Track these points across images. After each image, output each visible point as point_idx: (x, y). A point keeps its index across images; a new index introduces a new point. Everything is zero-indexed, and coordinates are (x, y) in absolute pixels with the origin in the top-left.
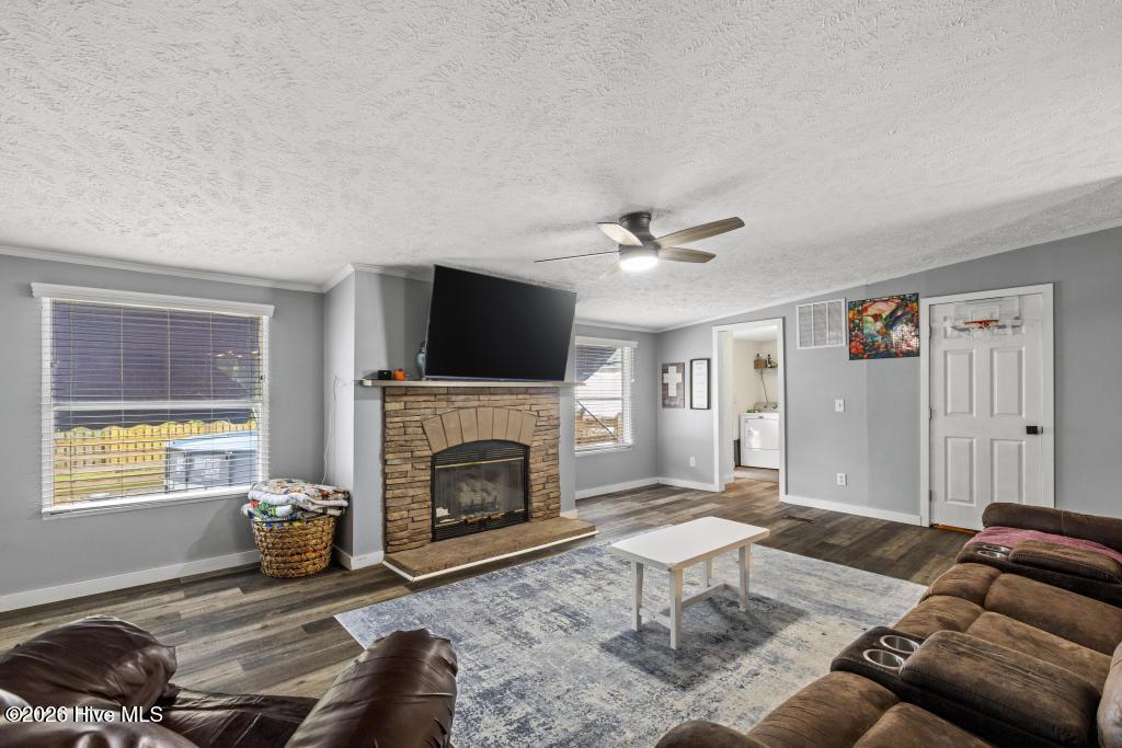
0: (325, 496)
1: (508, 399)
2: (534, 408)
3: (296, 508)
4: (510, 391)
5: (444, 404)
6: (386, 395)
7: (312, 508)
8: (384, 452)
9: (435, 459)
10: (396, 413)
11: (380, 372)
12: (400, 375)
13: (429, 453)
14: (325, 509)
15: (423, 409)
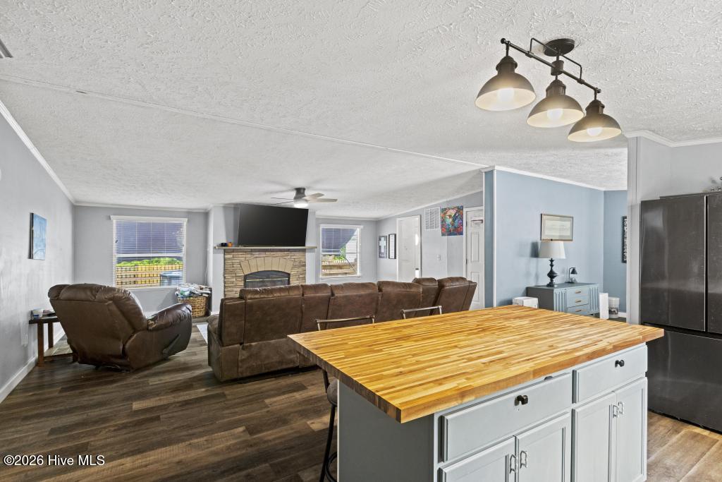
0: (201, 289)
1: (280, 254)
2: (293, 257)
3: (191, 293)
4: (281, 251)
5: (249, 256)
6: (225, 252)
7: (196, 293)
8: (224, 274)
9: (246, 277)
10: (229, 259)
11: (222, 244)
12: (230, 245)
13: (243, 274)
14: (202, 293)
15: (241, 257)
